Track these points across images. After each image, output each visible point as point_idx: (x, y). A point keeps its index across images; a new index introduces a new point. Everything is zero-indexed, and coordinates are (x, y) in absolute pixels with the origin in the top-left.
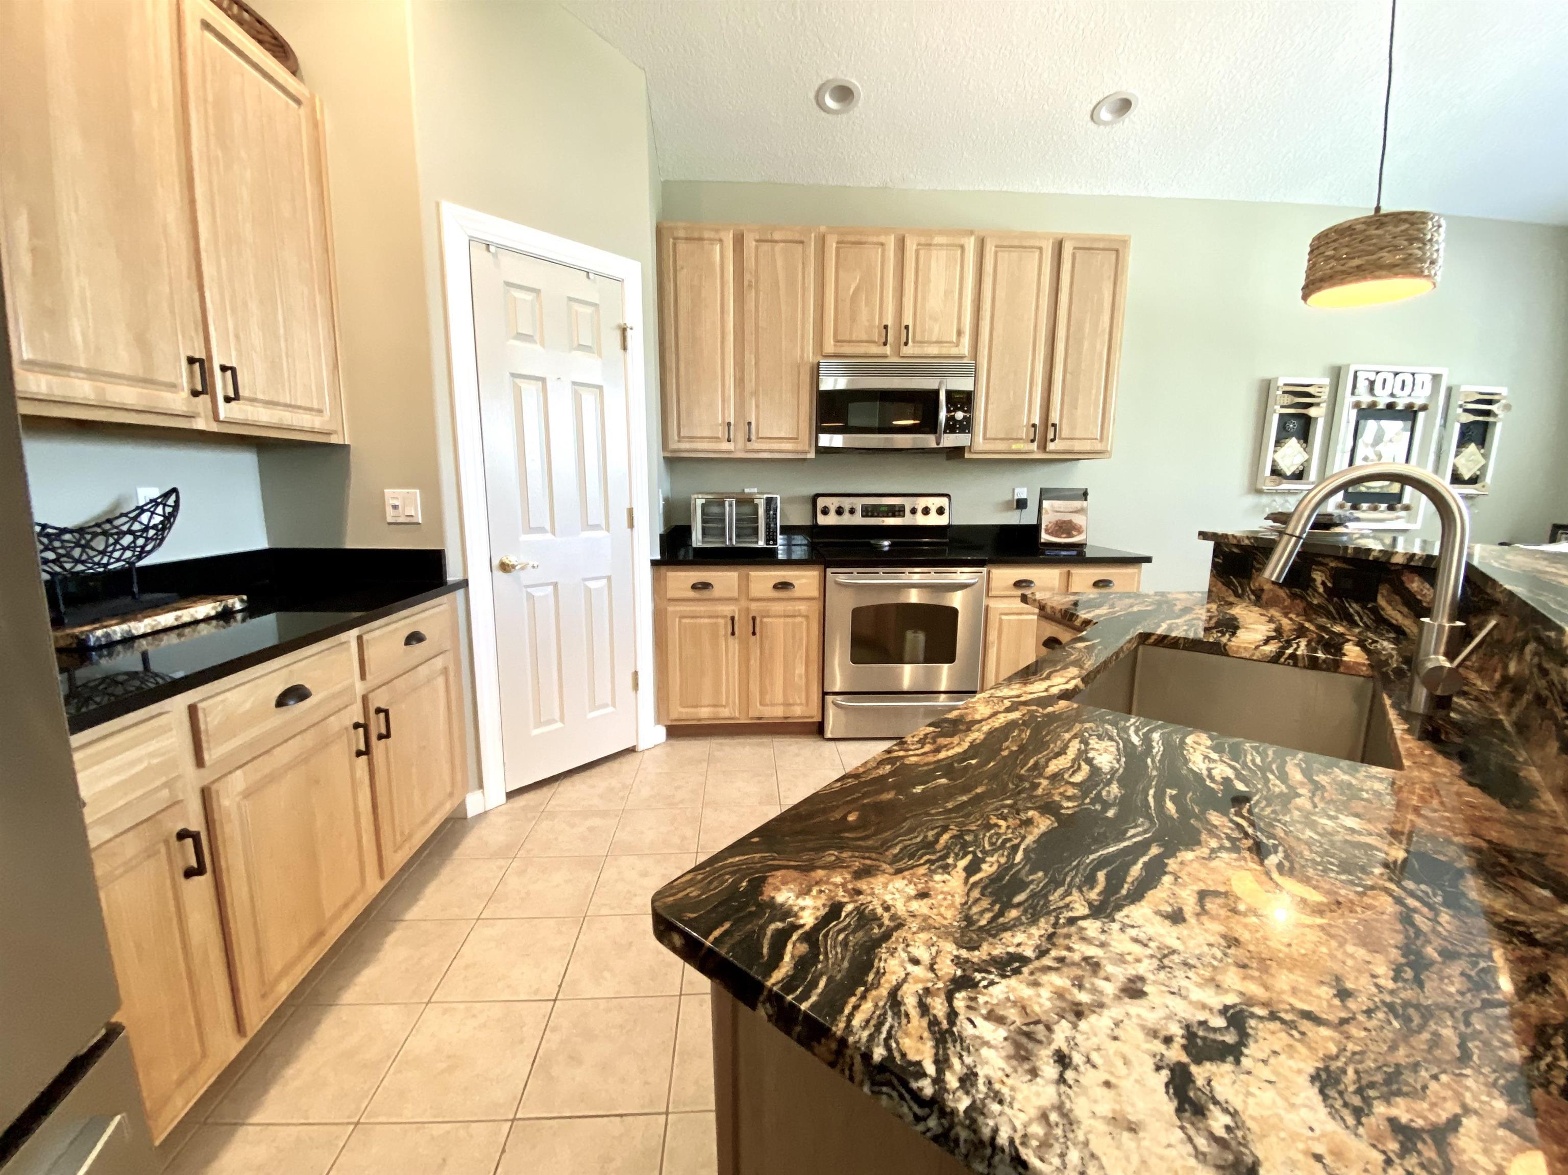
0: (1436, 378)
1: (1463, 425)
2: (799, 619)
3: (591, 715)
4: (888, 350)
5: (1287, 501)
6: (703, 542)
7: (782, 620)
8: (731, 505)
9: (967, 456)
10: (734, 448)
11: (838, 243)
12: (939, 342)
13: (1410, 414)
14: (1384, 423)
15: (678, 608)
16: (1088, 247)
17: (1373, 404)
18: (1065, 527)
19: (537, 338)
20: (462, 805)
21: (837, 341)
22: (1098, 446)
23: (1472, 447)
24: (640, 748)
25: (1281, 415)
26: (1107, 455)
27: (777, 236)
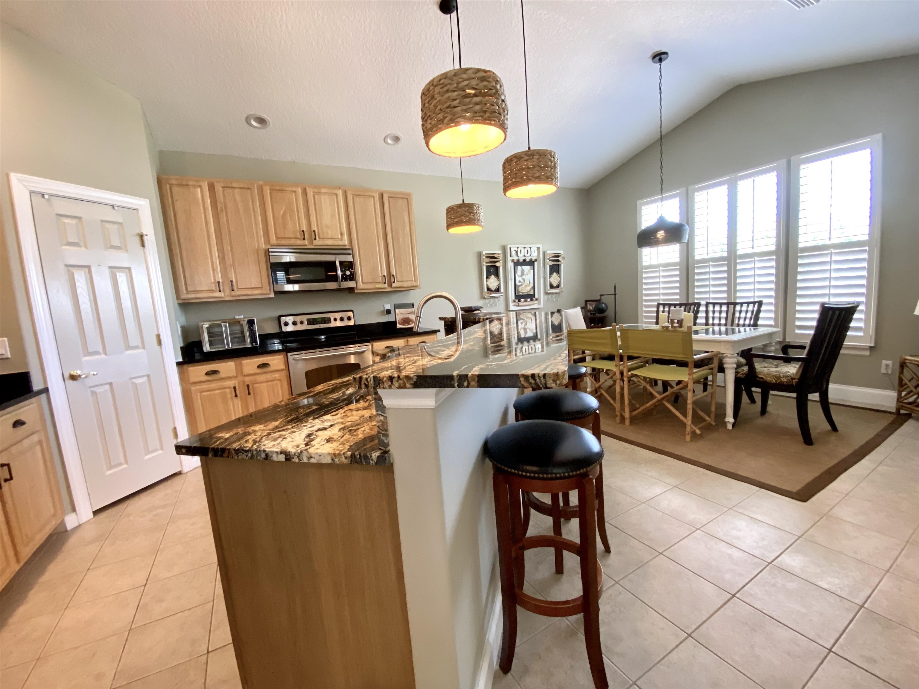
0: (538, 248)
1: (550, 266)
2: (276, 382)
3: (147, 457)
4: (306, 242)
5: (495, 301)
6: (211, 348)
7: (265, 384)
8: (225, 326)
9: (356, 291)
10: (225, 295)
11: (270, 190)
12: (332, 239)
13: (531, 263)
14: (523, 267)
15: (198, 387)
16: (394, 196)
17: (518, 260)
18: (406, 321)
19: (82, 244)
20: (63, 524)
21: (277, 238)
22: (414, 284)
23: (555, 274)
24: (185, 470)
25: (487, 266)
26: (418, 288)
27: (234, 185)
